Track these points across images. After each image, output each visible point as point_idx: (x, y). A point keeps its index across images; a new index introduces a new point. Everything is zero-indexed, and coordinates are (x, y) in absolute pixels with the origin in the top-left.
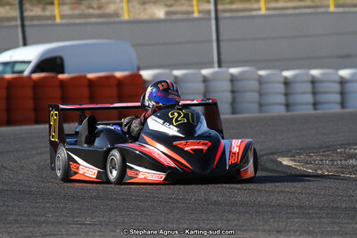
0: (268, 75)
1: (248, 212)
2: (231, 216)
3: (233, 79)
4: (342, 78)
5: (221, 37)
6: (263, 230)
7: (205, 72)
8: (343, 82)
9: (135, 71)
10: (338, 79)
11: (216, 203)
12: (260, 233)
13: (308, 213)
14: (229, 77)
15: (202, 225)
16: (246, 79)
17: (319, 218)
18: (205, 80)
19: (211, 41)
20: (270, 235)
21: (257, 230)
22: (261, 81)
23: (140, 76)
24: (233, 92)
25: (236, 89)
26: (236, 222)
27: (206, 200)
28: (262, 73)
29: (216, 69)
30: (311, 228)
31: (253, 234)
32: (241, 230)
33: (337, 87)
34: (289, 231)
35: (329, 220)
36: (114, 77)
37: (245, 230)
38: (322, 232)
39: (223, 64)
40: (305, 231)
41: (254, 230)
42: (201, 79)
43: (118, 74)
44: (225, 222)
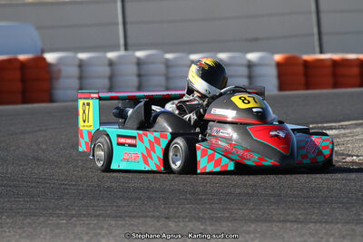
0: (175, 59)
1: (140, 199)
2: (122, 202)
3: (139, 63)
4: (249, 61)
5: (128, 20)
6: (153, 217)
7: (111, 55)
8: (250, 65)
9: (39, 54)
10: (245, 62)
11: (109, 189)
12: (149, 219)
13: (200, 199)
14: (135, 61)
15: (91, 211)
16: (153, 63)
17: (210, 204)
18: (111, 63)
19: (117, 24)
20: (158, 221)
21: (146, 217)
22: (168, 64)
23: (44, 59)
24: (139, 76)
25: (142, 73)
26: (126, 209)
27: (98, 186)
28: (169, 56)
29: (122, 52)
30: (201, 215)
31: (141, 221)
32: (129, 217)
33: (244, 71)
34: (179, 217)
35: (221, 206)
36: (17, 60)
37: (135, 217)
38: (212, 219)
39: (129, 48)
40: (195, 218)
41: (142, 217)
42: (106, 62)
43: (22, 57)
44: (115, 208)
